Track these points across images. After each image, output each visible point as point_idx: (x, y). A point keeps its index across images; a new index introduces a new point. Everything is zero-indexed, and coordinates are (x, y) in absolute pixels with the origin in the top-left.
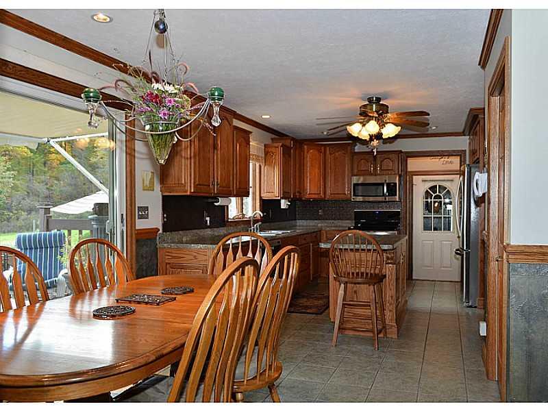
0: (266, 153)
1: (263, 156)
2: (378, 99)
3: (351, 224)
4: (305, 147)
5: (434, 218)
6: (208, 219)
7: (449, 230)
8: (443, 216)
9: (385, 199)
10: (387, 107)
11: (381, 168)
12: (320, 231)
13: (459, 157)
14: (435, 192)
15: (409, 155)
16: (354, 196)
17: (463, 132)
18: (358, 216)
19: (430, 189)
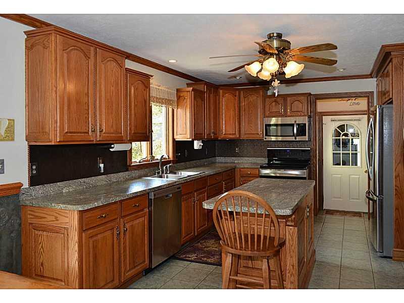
0: (179, 97)
1: (176, 99)
2: (279, 36)
3: (265, 161)
4: (221, 91)
5: (343, 154)
6: (102, 165)
7: (356, 165)
8: (350, 152)
9: (296, 139)
10: (289, 42)
11: (291, 110)
12: (234, 169)
13: (366, 98)
14: (343, 130)
15: (319, 97)
16: (266, 135)
17: (371, 75)
18: (271, 154)
19: (338, 128)
